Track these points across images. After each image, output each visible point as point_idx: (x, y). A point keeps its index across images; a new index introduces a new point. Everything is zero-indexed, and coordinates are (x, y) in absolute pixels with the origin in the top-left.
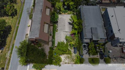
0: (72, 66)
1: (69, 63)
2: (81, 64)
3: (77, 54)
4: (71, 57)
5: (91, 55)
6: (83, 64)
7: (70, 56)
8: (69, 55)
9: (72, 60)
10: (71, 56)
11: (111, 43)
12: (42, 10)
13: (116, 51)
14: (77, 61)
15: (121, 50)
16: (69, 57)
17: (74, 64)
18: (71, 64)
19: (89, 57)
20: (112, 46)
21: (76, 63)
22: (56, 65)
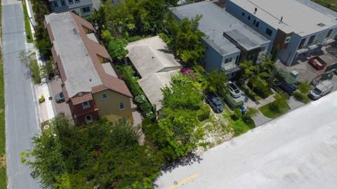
0: (232, 143)
1: (219, 142)
3: (224, 112)
4: (214, 126)
5: (259, 101)
6: (256, 128)
7: (210, 123)
8: (207, 124)
9: (223, 130)
10: (213, 122)
11: (281, 61)
12: (74, 30)
13: (304, 72)
14: (237, 127)
15: (310, 66)
16: (208, 126)
17: (233, 137)
18: (226, 140)
19: (259, 106)
20: (287, 66)
21: (238, 132)
22: (188, 162)
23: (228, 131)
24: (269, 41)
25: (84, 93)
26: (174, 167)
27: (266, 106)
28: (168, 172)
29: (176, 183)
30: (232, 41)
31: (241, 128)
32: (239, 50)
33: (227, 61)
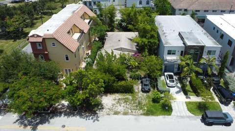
0: (136, 119)
1: (125, 114)
2: (166, 116)
4: (133, 100)
5: (191, 97)
7: (130, 97)
8: (127, 96)
9: (137, 106)
10: (134, 97)
14: (152, 109)
16: (127, 99)
17: (141, 114)
18: (133, 115)
19: (188, 100)
21: (149, 113)
22: (87, 116)
23: (141, 108)
24: (220, 46)
25: (38, 36)
26: (74, 115)
27: (196, 103)
28: (66, 117)
29: (64, 126)
30: (182, 38)
31: (155, 111)
32: (183, 45)
33: (170, 53)
